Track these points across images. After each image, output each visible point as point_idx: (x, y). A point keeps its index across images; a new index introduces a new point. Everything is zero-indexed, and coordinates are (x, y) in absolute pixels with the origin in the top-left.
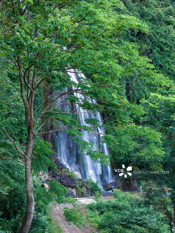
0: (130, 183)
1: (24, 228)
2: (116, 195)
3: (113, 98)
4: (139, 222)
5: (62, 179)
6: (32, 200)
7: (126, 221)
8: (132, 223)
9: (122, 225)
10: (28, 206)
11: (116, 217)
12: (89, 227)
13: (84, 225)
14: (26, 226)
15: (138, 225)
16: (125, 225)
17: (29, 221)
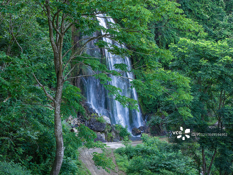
0: (159, 128)
1: (54, 172)
2: (145, 140)
3: (142, 43)
4: (167, 167)
5: (91, 124)
6: (61, 144)
7: (154, 166)
8: (161, 167)
9: (151, 169)
10: (58, 151)
11: (145, 161)
12: (118, 171)
13: (113, 169)
14: (55, 171)
15: (167, 169)
16: (153, 169)
17: (58, 165)
